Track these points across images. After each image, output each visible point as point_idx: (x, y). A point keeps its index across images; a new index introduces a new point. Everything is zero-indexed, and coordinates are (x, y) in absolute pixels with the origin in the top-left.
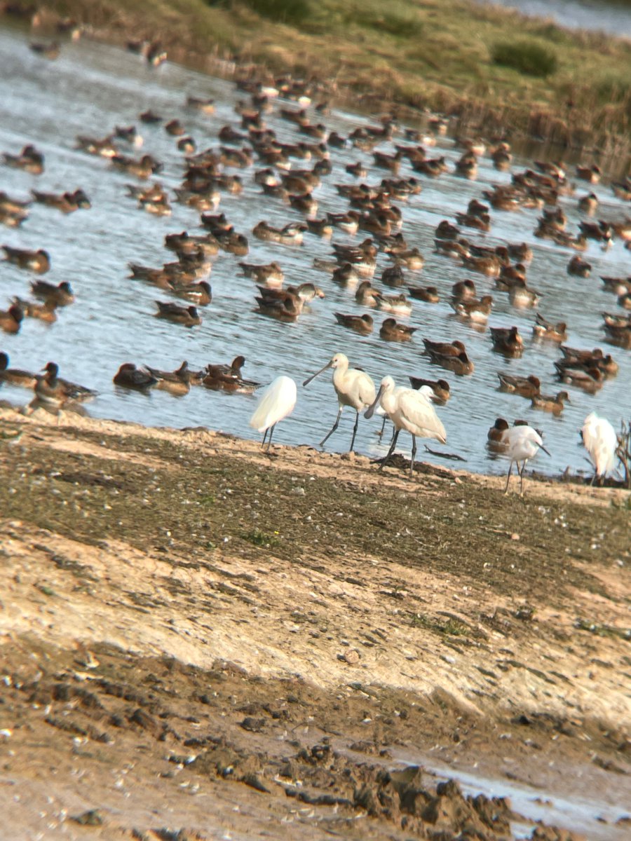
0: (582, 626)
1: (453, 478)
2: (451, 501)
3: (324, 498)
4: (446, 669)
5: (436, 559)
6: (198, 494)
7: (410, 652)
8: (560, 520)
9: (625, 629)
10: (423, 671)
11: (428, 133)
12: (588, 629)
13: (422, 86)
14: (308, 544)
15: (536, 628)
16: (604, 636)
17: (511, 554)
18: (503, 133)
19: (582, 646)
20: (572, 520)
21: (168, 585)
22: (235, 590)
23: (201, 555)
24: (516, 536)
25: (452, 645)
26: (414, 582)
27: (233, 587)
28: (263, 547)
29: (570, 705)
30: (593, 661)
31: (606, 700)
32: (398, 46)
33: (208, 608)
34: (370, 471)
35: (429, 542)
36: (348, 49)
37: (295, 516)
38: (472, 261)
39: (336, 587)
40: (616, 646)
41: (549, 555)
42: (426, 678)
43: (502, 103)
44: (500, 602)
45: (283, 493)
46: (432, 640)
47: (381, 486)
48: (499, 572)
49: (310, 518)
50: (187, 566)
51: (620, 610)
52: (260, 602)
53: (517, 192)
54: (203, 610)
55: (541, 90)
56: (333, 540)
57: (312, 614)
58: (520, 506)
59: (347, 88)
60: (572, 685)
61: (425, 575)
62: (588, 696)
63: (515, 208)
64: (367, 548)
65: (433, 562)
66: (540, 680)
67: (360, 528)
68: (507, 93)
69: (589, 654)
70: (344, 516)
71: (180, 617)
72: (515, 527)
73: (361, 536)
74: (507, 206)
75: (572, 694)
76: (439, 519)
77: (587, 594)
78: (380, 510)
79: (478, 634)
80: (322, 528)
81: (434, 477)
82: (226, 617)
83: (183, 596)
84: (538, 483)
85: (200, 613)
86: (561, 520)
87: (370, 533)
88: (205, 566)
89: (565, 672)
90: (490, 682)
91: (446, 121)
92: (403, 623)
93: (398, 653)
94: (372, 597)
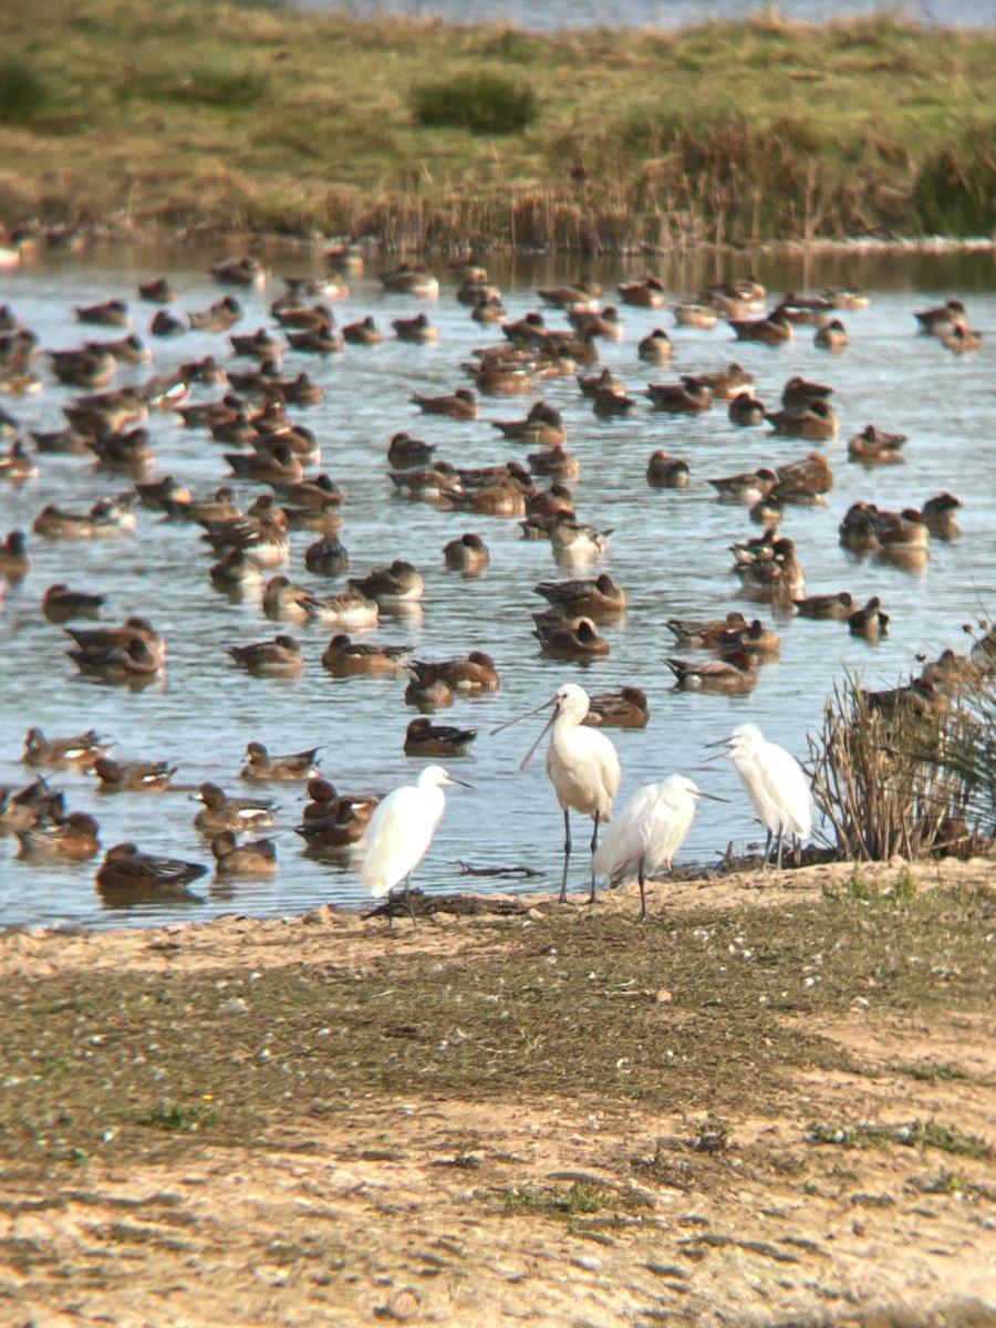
0: (820, 1138)
1: (524, 912)
2: (531, 955)
3: (287, 1008)
4: (587, 1284)
5: (525, 1074)
6: (34, 1060)
7: (511, 1267)
8: (737, 946)
9: (899, 1125)
10: (544, 1297)
11: (330, 277)
12: (832, 1142)
13: (295, 193)
14: (273, 1104)
15: (737, 1162)
16: (864, 1148)
17: (662, 1031)
18: (469, 250)
19: (828, 1176)
20: (759, 941)
21: (9, 1256)
22: (146, 1232)
23: (63, 1179)
24: (664, 996)
25: (587, 1233)
26: (493, 1129)
27: (141, 1226)
28: (186, 1131)
29: (831, 1296)
30: (854, 1200)
31: (894, 1269)
32: (231, 126)
33: (98, 1279)
34: (365, 935)
35: (505, 1043)
36: (138, 150)
37: (238, 1056)
38: (467, 498)
39: (344, 1175)
40: (889, 1162)
41: (731, 1017)
42: (552, 1311)
43: (454, 196)
44: (660, 1128)
45: (205, 1017)
46: (546, 1233)
47: (392, 957)
48: (647, 1070)
49: (266, 1053)
50: (39, 1207)
51: (881, 1091)
52: (200, 1242)
53: (521, 354)
54: (89, 1287)
55: (520, 158)
56: (320, 1086)
57: (308, 1240)
58: (659, 935)
59: (153, 224)
60: (827, 1256)
61: (510, 1110)
62: (859, 1270)
63: (524, 384)
64: (389, 1084)
65: (521, 1081)
66: (766, 1261)
67: (369, 1049)
68: (457, 175)
69: (844, 1188)
70: (334, 1033)
71: (45, 1312)
72: (659, 977)
73: (372, 1064)
74: (510, 384)
75: (829, 1273)
76: (515, 996)
77: (816, 1075)
78: (400, 1005)
79: (633, 1201)
80: (295, 1067)
81: (489, 918)
82: (138, 1290)
83: (42, 1270)
84: (683, 886)
85: (83, 1295)
86: (740, 944)
87: (390, 1054)
88: (76, 1198)
89: (807, 1235)
90: (672, 1287)
91: (356, 248)
92: (488, 1214)
93: (489, 1275)
94: (418, 1177)
